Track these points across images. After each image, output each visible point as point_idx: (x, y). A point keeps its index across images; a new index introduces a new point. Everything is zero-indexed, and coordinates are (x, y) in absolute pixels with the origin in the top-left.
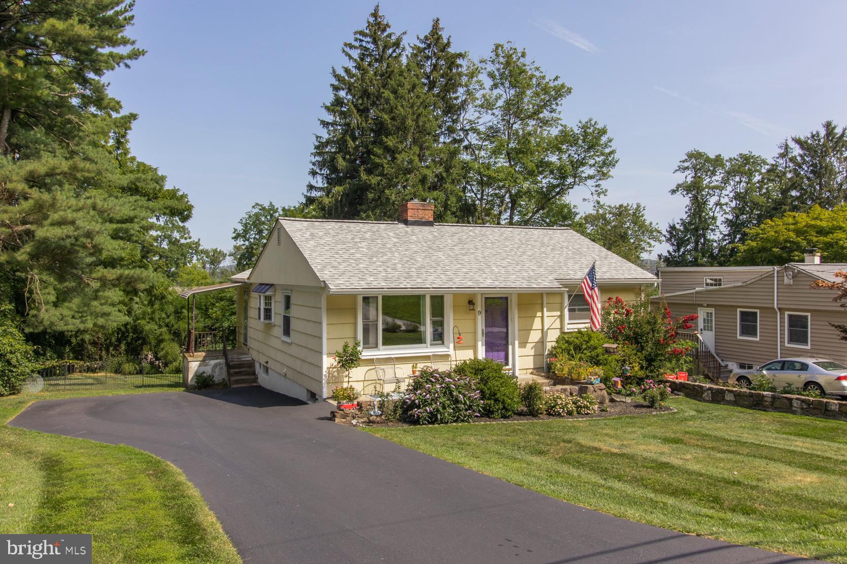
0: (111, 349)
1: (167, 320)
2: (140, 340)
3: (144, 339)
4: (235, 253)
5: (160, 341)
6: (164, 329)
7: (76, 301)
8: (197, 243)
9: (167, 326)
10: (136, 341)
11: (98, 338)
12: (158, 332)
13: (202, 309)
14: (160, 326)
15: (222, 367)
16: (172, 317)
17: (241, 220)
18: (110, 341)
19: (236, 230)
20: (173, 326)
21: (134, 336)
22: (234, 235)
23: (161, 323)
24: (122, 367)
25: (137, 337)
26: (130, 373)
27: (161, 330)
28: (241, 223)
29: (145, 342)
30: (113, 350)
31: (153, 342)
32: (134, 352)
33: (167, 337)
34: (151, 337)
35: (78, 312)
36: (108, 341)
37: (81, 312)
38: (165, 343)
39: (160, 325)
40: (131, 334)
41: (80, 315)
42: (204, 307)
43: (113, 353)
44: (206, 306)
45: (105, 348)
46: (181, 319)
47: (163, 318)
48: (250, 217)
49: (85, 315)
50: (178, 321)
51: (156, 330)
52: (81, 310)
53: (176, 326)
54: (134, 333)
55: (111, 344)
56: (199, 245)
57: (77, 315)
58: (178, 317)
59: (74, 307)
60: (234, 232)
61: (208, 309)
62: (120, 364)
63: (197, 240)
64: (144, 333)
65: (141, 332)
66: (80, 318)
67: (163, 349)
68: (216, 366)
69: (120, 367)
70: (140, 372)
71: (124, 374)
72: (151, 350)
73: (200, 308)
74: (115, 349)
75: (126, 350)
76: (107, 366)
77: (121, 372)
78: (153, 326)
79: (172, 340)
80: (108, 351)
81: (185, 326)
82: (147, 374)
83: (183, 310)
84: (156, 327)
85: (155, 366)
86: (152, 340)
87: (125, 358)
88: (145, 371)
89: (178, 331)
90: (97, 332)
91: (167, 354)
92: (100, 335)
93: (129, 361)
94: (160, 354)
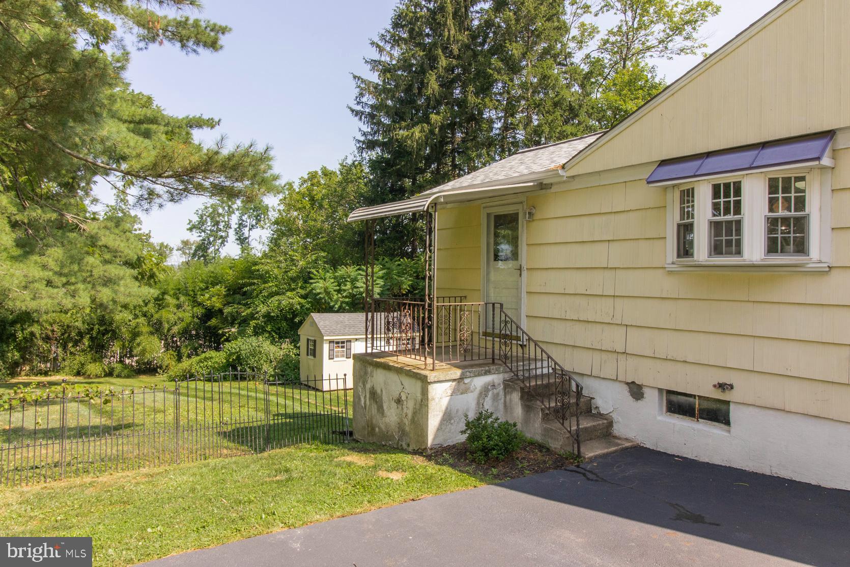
0: (70, 345)
1: (145, 309)
2: (108, 333)
3: (114, 332)
4: (183, 248)
5: (135, 334)
6: (142, 320)
7: (56, 253)
8: (147, 234)
9: (145, 316)
10: (104, 335)
11: (53, 331)
12: (133, 323)
13: (189, 295)
14: (136, 316)
15: (498, 394)
16: (151, 305)
17: (197, 211)
18: (69, 335)
19: (190, 221)
20: (152, 316)
21: (102, 329)
22: (189, 226)
23: (137, 312)
24: (86, 367)
25: (106, 330)
26: (97, 376)
27: (137, 320)
28: (197, 214)
29: (115, 335)
30: (73, 346)
31: (127, 336)
32: (99, 348)
33: (145, 329)
34: (124, 330)
35: (60, 274)
36: (66, 335)
37: (66, 275)
38: (142, 337)
39: (135, 314)
40: (97, 326)
41: (64, 280)
42: (191, 293)
43: (73, 350)
44: (193, 291)
45: (61, 344)
46: (163, 308)
47: (140, 306)
48: (206, 208)
49: (73, 280)
50: (159, 309)
51: (130, 321)
52: (66, 271)
53: (156, 316)
54: (100, 325)
55: (70, 339)
56: (150, 237)
57: (58, 280)
58: (159, 305)
59: (52, 264)
60: (189, 224)
61: (196, 295)
62: (83, 365)
63: (147, 232)
64: (114, 325)
65: (111, 324)
66: (64, 285)
67: (139, 345)
68: (485, 391)
69: (83, 368)
70: (110, 374)
71: (89, 377)
72: (124, 346)
73: (187, 295)
74: (76, 344)
75: (89, 346)
76: (65, 366)
77: (84, 374)
78: (127, 316)
79: (152, 333)
80: (65, 347)
81: (168, 315)
82: (119, 376)
83: (166, 297)
84: (131, 317)
85: (126, 366)
86: (125, 333)
87: (89, 356)
88: (115, 374)
89: (160, 322)
90: (51, 325)
91: (143, 352)
92: (56, 328)
93: (95, 361)
94: (136, 351)
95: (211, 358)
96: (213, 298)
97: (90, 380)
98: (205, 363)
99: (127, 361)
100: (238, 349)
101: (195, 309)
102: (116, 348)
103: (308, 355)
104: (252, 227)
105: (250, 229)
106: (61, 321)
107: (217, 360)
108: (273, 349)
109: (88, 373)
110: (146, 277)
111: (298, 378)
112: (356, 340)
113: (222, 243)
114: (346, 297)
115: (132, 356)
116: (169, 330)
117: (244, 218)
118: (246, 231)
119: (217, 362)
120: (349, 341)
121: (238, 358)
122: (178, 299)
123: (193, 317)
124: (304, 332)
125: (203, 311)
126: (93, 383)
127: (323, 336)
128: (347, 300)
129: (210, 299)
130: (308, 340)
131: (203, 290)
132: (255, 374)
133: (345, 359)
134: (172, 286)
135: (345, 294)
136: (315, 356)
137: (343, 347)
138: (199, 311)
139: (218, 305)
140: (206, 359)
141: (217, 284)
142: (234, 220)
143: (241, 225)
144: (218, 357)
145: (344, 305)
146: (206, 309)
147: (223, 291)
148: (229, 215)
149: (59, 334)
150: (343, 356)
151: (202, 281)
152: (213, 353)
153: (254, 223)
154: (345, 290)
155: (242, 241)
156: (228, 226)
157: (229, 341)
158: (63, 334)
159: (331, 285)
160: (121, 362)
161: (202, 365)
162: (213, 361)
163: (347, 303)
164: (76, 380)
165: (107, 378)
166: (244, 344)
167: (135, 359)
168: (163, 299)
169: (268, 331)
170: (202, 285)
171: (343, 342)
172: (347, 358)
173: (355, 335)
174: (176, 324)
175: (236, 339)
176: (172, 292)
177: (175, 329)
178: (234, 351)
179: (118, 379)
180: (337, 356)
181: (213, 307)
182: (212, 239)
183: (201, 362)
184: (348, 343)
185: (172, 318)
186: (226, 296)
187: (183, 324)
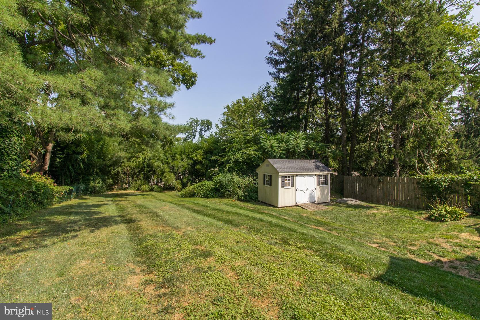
0: (135, 177)
1: (167, 161)
5: (163, 172)
6: (166, 166)
9: (167, 164)
10: (149, 172)
11: (127, 170)
12: (162, 167)
16: (170, 159)
20: (170, 164)
21: (148, 169)
25: (150, 170)
26: (146, 191)
27: (164, 166)
29: (154, 172)
31: (159, 173)
32: (147, 179)
33: (167, 170)
34: (158, 170)
36: (133, 172)
38: (166, 174)
39: (163, 163)
40: (146, 168)
42: (187, 153)
43: (136, 179)
45: (131, 176)
46: (175, 160)
47: (165, 159)
50: (173, 161)
53: (172, 164)
55: (135, 174)
58: (173, 159)
61: (189, 154)
64: (154, 168)
65: (152, 167)
67: (165, 177)
69: (140, 187)
70: (152, 190)
71: (143, 191)
72: (158, 177)
73: (185, 154)
74: (137, 177)
75: (143, 177)
76: (132, 186)
77: (140, 190)
78: (159, 163)
79: (170, 172)
80: (133, 178)
81: (178, 163)
82: (156, 191)
83: (176, 155)
84: (161, 164)
85: (159, 187)
86: (158, 171)
87: (143, 182)
88: (155, 190)
89: (173, 166)
90: (126, 167)
91: (168, 180)
92: (128, 168)
93: (145, 184)
94: (164, 180)
95: (205, 184)
96: (198, 156)
97: (143, 193)
98: (202, 188)
99: (159, 184)
100: (221, 180)
101: (189, 161)
102: (155, 178)
103: (264, 184)
104: (205, 131)
105: (205, 132)
106: (131, 165)
107: (208, 186)
108: (241, 180)
109: (143, 189)
110: (169, 143)
111: (257, 198)
112: (297, 175)
113: (194, 137)
114: (283, 150)
115: (161, 182)
116: (178, 170)
117: (202, 127)
118: (203, 132)
119: (208, 187)
120: (293, 176)
121: (221, 185)
122: (181, 156)
123: (188, 165)
124: (262, 171)
125: (193, 162)
126: (144, 195)
127: (279, 173)
128: (284, 152)
129: (196, 156)
130: (264, 175)
131: (192, 152)
132: (231, 194)
133: (290, 187)
134: (179, 150)
135: (282, 149)
136: (270, 185)
137: (289, 180)
138: (190, 162)
139: (200, 159)
140: (202, 185)
141: (199, 149)
142: (199, 128)
143: (201, 130)
144: (208, 184)
145: (282, 155)
146: (194, 161)
147: (202, 152)
148: (197, 126)
149: (130, 172)
150: (289, 185)
151: (192, 148)
152: (206, 182)
153: (206, 129)
154: (281, 147)
155: (201, 136)
156: (196, 131)
157: (216, 176)
158: (131, 172)
159: (274, 143)
160: (157, 185)
161: (200, 188)
162: (207, 186)
163: (284, 154)
164: (137, 193)
165: (150, 192)
166: (224, 177)
167: (163, 183)
168: (175, 156)
169: (236, 170)
170: (192, 150)
171: (289, 177)
172: (291, 186)
173: (296, 172)
174: (180, 167)
175: (218, 174)
176: (179, 153)
177: (180, 170)
178: (219, 181)
179: (156, 193)
180: (286, 186)
181: (197, 160)
182: (190, 136)
183: (200, 187)
184: (292, 178)
185: (179, 165)
186: (203, 155)
187: (184, 168)
